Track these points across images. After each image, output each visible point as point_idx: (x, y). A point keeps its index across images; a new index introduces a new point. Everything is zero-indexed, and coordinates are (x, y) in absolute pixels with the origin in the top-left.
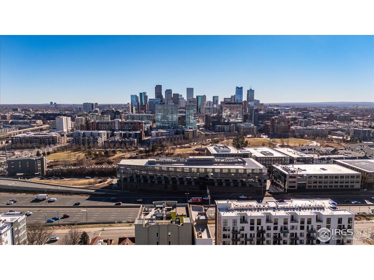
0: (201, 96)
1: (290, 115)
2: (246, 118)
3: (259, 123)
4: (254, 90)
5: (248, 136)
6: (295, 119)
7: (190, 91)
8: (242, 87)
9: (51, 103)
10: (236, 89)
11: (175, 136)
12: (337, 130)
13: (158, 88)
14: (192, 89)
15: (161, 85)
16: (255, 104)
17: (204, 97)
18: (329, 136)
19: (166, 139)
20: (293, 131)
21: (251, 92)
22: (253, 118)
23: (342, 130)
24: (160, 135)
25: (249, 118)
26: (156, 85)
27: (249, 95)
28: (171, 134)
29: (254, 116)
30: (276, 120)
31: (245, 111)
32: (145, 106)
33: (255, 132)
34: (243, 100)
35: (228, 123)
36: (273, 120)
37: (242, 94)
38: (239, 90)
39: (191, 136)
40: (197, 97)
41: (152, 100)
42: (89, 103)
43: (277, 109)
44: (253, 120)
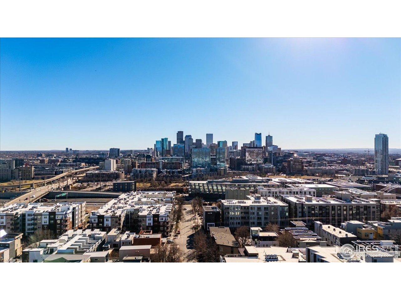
0: (222, 141)
1: (306, 159)
2: (266, 161)
3: (277, 165)
4: (272, 136)
5: (268, 174)
6: (310, 162)
7: (210, 137)
8: (261, 133)
9: (67, 149)
10: (255, 135)
11: (210, 173)
12: (343, 170)
13: (180, 134)
14: (212, 135)
15: (183, 132)
16: (273, 149)
17: (225, 143)
18: (336, 175)
19: (204, 174)
20: (306, 171)
21: (269, 138)
22: (272, 161)
23: (347, 170)
24: (199, 171)
25: (268, 160)
26: (178, 132)
27: (268, 141)
28: (207, 171)
29: (273, 159)
30: (292, 161)
31: (265, 155)
32: (170, 150)
33: (274, 171)
34: (262, 146)
35: (251, 164)
36: (289, 162)
37: (261, 140)
38: (258, 136)
39: (222, 173)
40: (219, 142)
41: (176, 146)
42: (115, 149)
43: (292, 153)
44: (272, 162)
